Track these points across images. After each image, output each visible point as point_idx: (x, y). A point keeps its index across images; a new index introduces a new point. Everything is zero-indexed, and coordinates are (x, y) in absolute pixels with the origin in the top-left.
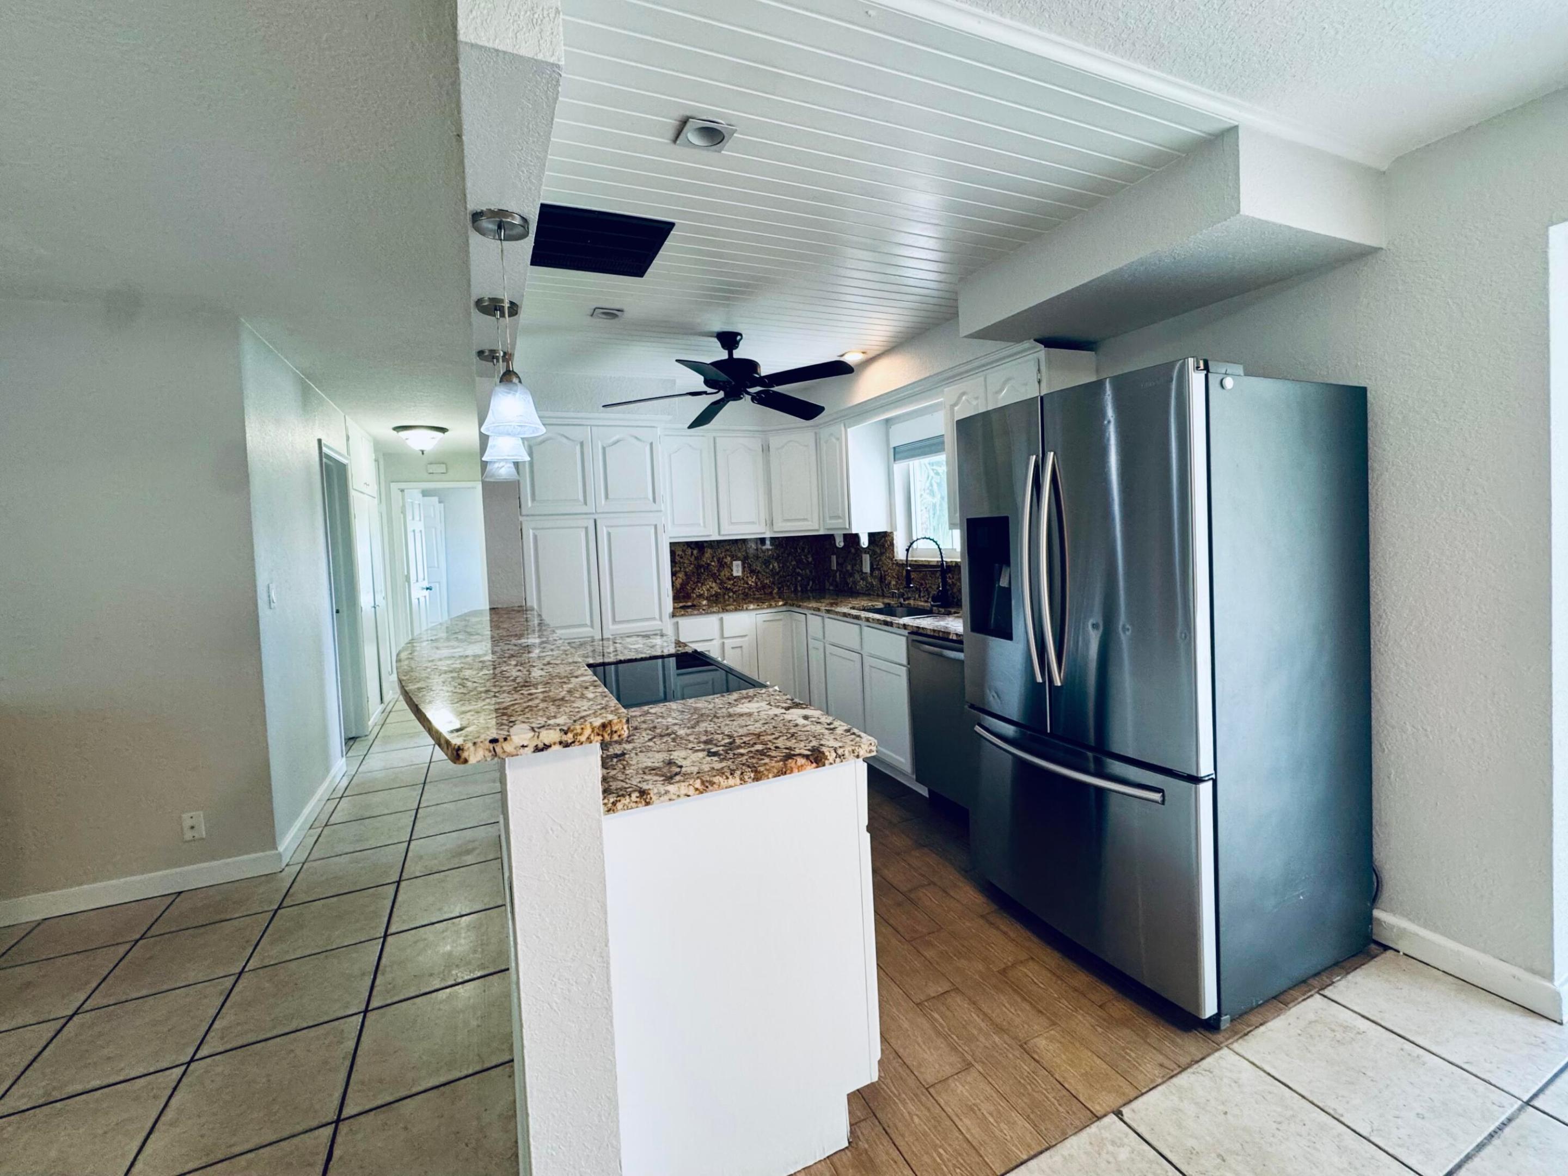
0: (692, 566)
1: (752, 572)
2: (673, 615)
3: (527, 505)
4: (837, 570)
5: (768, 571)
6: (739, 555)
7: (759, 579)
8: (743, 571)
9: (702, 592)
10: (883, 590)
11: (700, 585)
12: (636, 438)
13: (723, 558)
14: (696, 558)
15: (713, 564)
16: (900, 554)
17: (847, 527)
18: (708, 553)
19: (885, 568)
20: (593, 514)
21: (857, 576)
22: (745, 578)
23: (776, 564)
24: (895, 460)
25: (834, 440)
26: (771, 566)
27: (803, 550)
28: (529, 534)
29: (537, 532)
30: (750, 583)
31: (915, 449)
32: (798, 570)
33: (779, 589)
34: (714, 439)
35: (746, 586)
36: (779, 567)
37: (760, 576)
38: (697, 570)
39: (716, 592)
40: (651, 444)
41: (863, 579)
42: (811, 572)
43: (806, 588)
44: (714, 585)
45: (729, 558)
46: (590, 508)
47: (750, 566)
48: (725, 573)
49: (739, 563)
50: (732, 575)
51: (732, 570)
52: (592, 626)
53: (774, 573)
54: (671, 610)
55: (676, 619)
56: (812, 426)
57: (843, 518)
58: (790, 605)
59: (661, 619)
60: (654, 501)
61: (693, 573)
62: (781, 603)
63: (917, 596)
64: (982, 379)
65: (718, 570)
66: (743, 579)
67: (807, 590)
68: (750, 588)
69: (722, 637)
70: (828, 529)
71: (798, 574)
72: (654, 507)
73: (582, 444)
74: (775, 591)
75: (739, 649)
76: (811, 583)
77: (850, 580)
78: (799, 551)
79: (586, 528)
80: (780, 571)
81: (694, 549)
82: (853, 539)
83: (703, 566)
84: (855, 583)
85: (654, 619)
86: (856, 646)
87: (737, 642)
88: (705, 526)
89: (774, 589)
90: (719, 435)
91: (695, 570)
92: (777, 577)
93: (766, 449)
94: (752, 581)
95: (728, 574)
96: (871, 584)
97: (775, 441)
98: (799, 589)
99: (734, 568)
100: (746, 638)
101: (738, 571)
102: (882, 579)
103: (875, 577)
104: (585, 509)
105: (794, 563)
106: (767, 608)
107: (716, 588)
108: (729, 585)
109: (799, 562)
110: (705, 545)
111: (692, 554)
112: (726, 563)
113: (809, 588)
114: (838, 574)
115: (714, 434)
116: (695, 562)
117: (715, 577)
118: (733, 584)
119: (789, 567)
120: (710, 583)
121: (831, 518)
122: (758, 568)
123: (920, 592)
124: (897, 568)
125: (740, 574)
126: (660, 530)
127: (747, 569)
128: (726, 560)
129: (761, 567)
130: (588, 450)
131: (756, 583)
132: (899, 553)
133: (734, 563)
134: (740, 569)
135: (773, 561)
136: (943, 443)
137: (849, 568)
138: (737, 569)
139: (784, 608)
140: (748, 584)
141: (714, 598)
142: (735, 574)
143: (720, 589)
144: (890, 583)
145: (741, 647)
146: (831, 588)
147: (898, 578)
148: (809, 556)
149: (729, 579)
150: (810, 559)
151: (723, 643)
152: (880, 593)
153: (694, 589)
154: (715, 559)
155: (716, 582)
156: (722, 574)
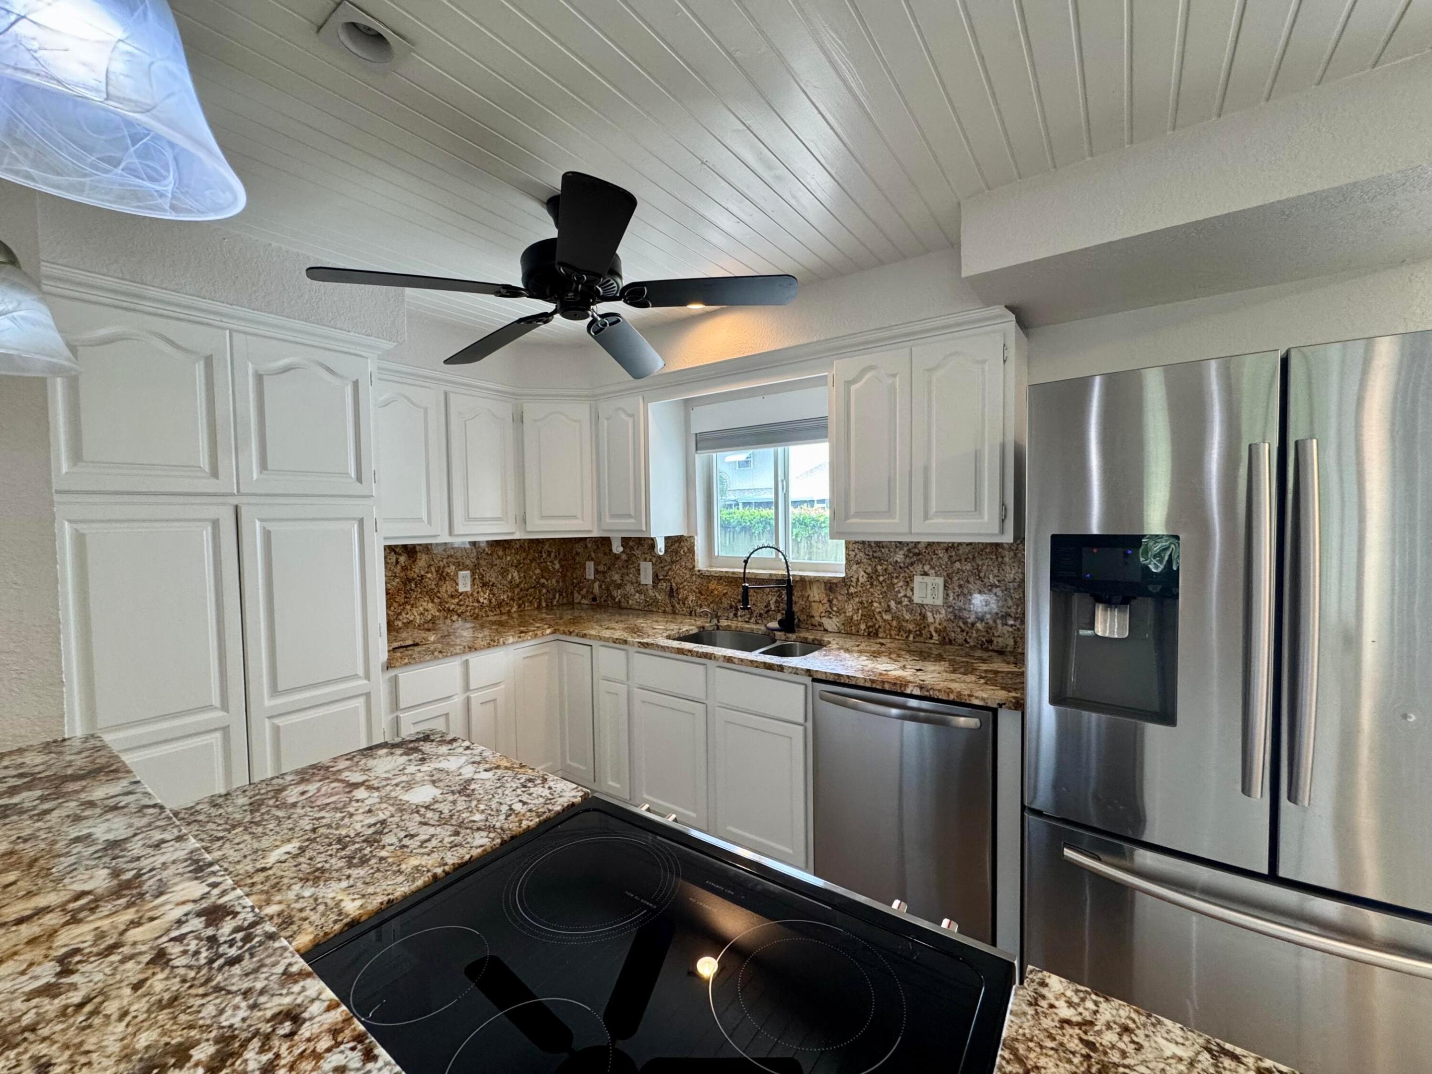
0: (397, 580)
1: (484, 585)
2: (389, 666)
3: (59, 469)
4: (595, 579)
5: (505, 582)
6: (468, 562)
7: (494, 594)
8: (473, 584)
9: (411, 618)
10: (673, 606)
11: (408, 607)
12: (329, 369)
13: (444, 567)
14: (404, 569)
15: (429, 575)
16: (701, 563)
17: (644, 529)
18: (422, 561)
19: (678, 580)
20: (232, 495)
21: (630, 589)
22: (475, 594)
23: (516, 574)
24: (697, 449)
25: (623, 416)
26: (510, 576)
27: (549, 554)
28: (66, 532)
29: (83, 528)
30: (481, 600)
31: (731, 437)
32: (543, 581)
33: (520, 606)
34: (446, 394)
35: (476, 604)
36: (520, 578)
37: (495, 590)
38: (405, 584)
39: (434, 617)
40: (356, 384)
41: (640, 592)
42: (558, 582)
43: (552, 603)
44: (430, 605)
45: (453, 567)
46: (227, 483)
47: (482, 577)
48: (446, 588)
49: (467, 573)
50: (457, 591)
51: (457, 584)
52: (225, 707)
53: (512, 586)
54: (384, 656)
55: (392, 673)
56: (587, 396)
57: (637, 516)
58: (564, 633)
59: (367, 677)
60: (359, 479)
61: (399, 590)
62: (548, 631)
63: (731, 615)
64: (907, 350)
65: (437, 585)
66: (472, 595)
67: (552, 606)
68: (482, 606)
69: (467, 688)
70: (605, 530)
71: (543, 585)
72: (358, 489)
73: (209, 361)
74: (514, 609)
75: (492, 704)
76: (557, 595)
77: (617, 594)
78: (544, 556)
79: (215, 524)
80: (520, 583)
81: (400, 555)
82: (647, 544)
83: (414, 579)
84: (626, 597)
85: (355, 677)
86: (701, 696)
87: (488, 694)
88: (430, 522)
89: (512, 607)
90: (453, 389)
91: (401, 586)
92: (517, 590)
93: (519, 419)
94: (484, 598)
95: (450, 590)
96: (655, 600)
97: (531, 410)
98: (544, 604)
99: (460, 581)
100: (502, 686)
101: (465, 585)
102: (672, 593)
103: (660, 591)
104: (211, 485)
105: (538, 571)
106: (532, 638)
107: (432, 609)
108: (452, 604)
109: (544, 570)
110: (418, 548)
111: (397, 562)
112: (448, 574)
113: (555, 603)
114: (596, 585)
115: (448, 388)
116: (402, 574)
117: (432, 595)
118: (458, 604)
119: (531, 577)
120: (425, 604)
121: (613, 516)
122: (493, 580)
123: (737, 610)
124: (699, 580)
125: (468, 589)
126: (368, 525)
127: (477, 581)
128: (447, 570)
129: (497, 578)
130: (222, 376)
131: (490, 601)
132: (700, 561)
133: (461, 573)
134: (469, 581)
135: (512, 570)
136: (826, 427)
137: (617, 577)
138: (465, 583)
139: (552, 637)
140: (478, 601)
141: (431, 625)
142: (461, 589)
143: (439, 611)
144: (686, 598)
145: (494, 700)
146: (584, 601)
147: (700, 593)
148: (556, 562)
149: (452, 596)
150: (557, 566)
151: (468, 699)
152: (669, 609)
153: (400, 614)
154: (433, 570)
155: (433, 602)
156: (443, 589)
